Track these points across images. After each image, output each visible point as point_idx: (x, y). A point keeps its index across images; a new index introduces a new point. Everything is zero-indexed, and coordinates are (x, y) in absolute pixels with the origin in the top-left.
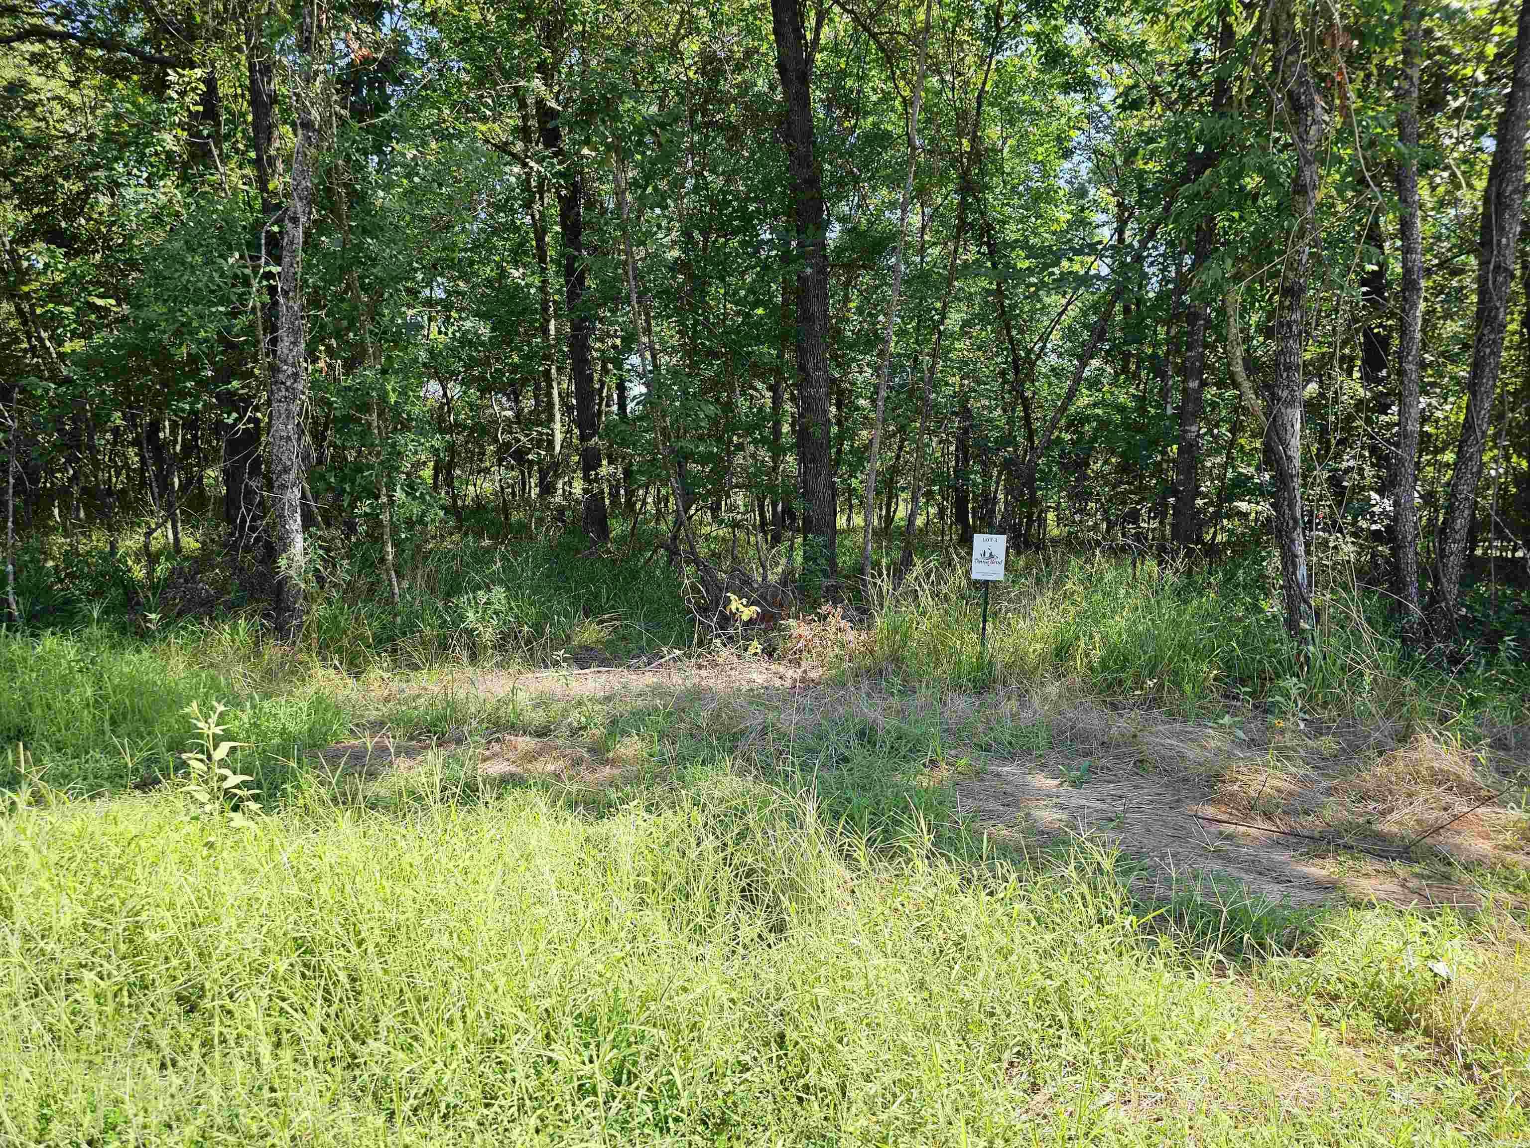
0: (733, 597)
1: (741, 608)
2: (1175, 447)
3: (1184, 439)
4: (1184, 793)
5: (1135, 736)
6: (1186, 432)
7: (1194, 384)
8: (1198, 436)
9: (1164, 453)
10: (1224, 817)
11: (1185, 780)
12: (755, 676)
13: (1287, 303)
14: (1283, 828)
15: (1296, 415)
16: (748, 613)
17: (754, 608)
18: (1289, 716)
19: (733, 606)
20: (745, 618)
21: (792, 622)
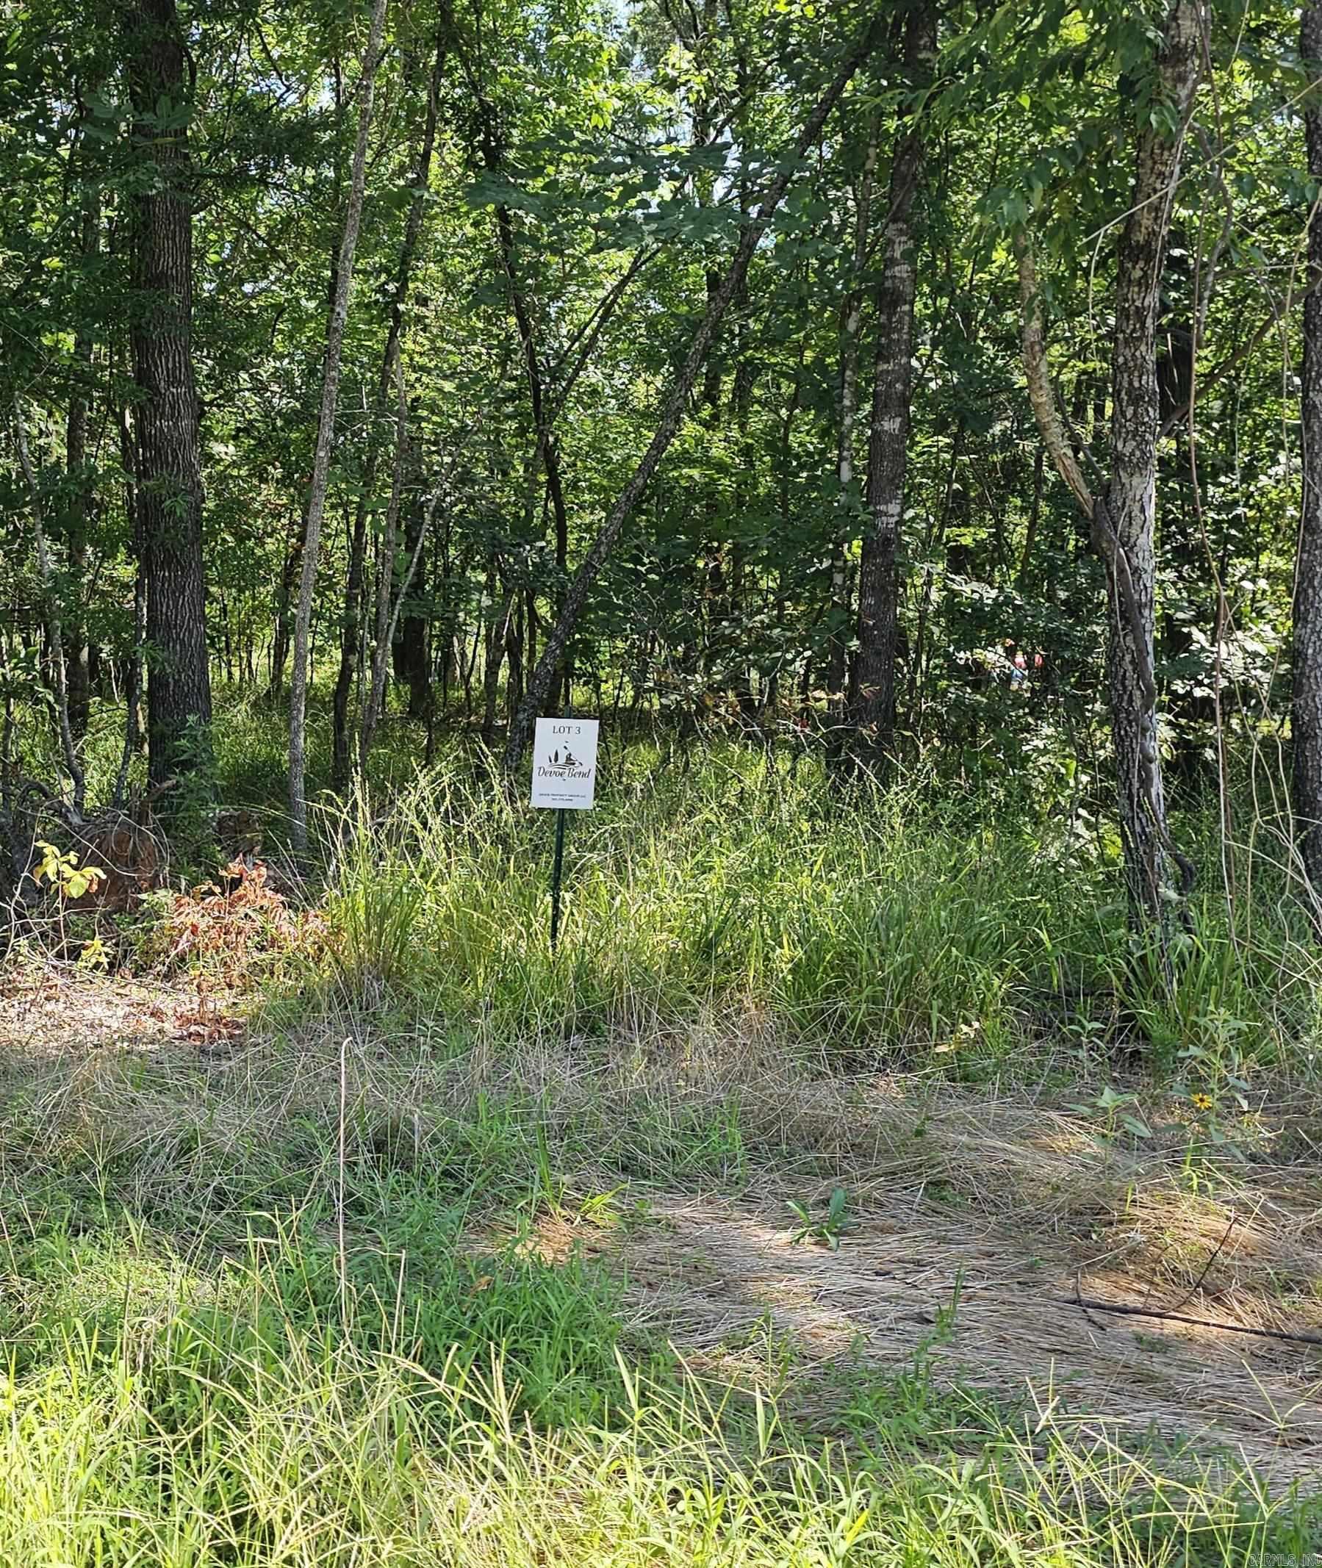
0: (50, 849)
1: (68, 872)
2: (857, 545)
3: (875, 527)
4: (1039, 1250)
5: (919, 1133)
6: (876, 514)
7: (891, 425)
8: (901, 522)
9: (837, 555)
10: (1132, 1300)
11: (1031, 1222)
12: (98, 1011)
13: (1137, 274)
14: (1249, 1321)
15: (1147, 487)
16: (79, 882)
17: (93, 871)
18: (1213, 1085)
19: (50, 867)
20: (75, 891)
21: (164, 896)
